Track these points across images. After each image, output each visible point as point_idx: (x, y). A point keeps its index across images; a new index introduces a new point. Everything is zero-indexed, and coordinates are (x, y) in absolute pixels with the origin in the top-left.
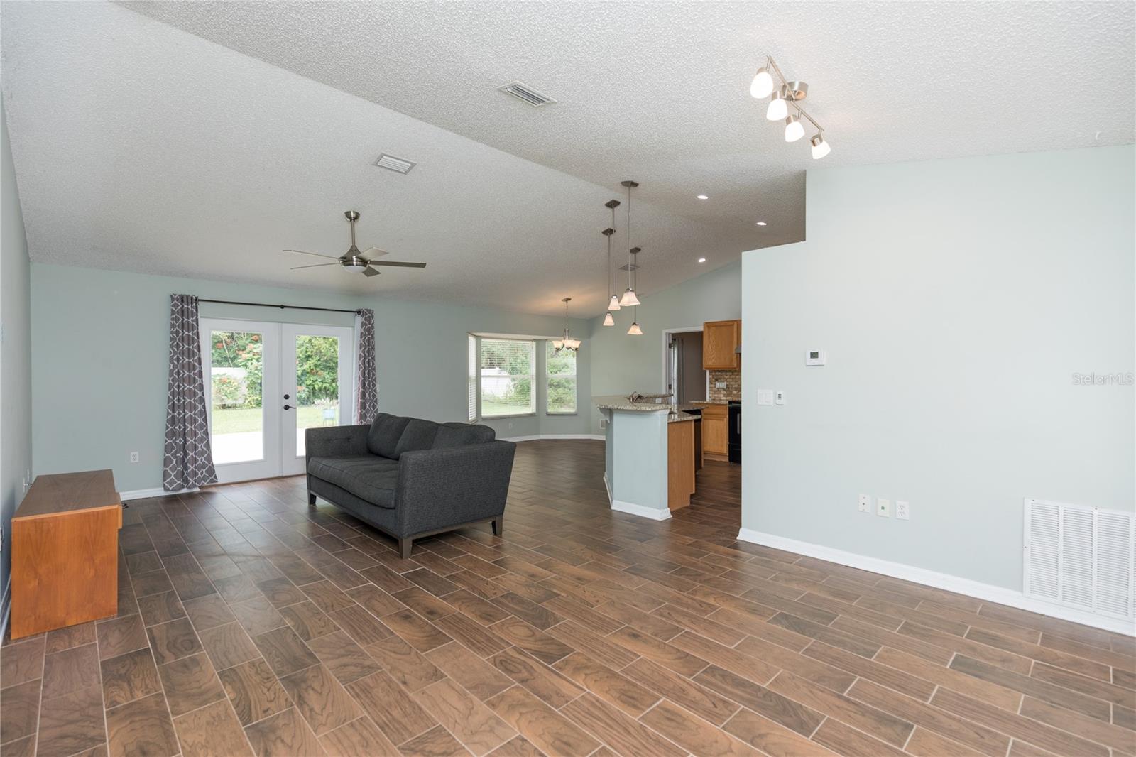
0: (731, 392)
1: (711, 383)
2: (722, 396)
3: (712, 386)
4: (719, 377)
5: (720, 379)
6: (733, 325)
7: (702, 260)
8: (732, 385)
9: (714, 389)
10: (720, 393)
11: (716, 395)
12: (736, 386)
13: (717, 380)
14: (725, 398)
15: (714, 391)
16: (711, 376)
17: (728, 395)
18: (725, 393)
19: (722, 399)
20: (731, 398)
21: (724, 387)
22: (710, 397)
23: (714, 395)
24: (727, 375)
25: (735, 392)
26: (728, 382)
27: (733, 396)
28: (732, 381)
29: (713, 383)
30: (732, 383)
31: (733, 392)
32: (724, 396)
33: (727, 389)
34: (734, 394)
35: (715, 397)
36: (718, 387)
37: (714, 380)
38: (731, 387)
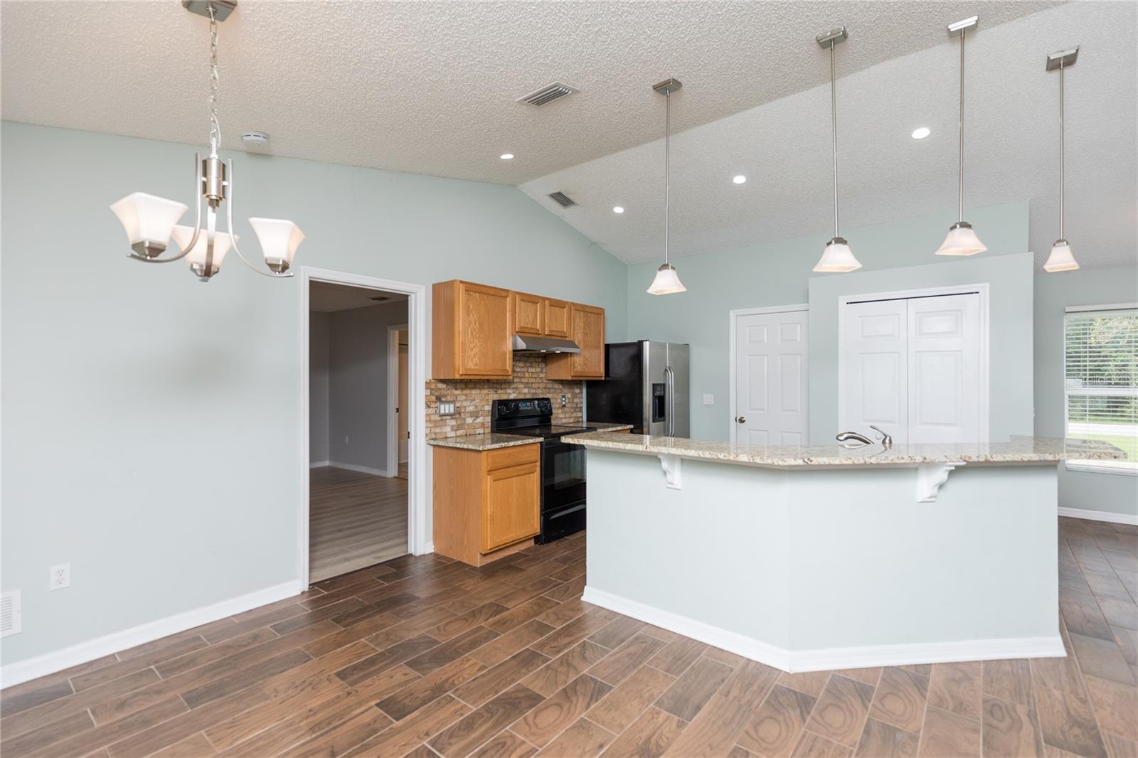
0: (465, 419)
1: (427, 405)
2: (448, 429)
3: (431, 411)
4: (443, 392)
5: (445, 396)
6: (506, 297)
8: (465, 407)
9: (433, 417)
10: (446, 425)
11: (438, 430)
12: (472, 408)
13: (439, 399)
14: (453, 434)
15: (435, 421)
16: (428, 392)
17: (458, 428)
18: (453, 422)
19: (449, 435)
20: (464, 431)
21: (452, 411)
22: (427, 435)
23: (433, 430)
24: (456, 389)
25: (469, 420)
26: (459, 401)
27: (466, 427)
28: (466, 400)
29: (433, 405)
30: (465, 404)
31: (467, 419)
32: (452, 430)
33: (457, 416)
34: (468, 424)
35: (435, 434)
36: (442, 412)
37: (433, 398)
38: (463, 410)
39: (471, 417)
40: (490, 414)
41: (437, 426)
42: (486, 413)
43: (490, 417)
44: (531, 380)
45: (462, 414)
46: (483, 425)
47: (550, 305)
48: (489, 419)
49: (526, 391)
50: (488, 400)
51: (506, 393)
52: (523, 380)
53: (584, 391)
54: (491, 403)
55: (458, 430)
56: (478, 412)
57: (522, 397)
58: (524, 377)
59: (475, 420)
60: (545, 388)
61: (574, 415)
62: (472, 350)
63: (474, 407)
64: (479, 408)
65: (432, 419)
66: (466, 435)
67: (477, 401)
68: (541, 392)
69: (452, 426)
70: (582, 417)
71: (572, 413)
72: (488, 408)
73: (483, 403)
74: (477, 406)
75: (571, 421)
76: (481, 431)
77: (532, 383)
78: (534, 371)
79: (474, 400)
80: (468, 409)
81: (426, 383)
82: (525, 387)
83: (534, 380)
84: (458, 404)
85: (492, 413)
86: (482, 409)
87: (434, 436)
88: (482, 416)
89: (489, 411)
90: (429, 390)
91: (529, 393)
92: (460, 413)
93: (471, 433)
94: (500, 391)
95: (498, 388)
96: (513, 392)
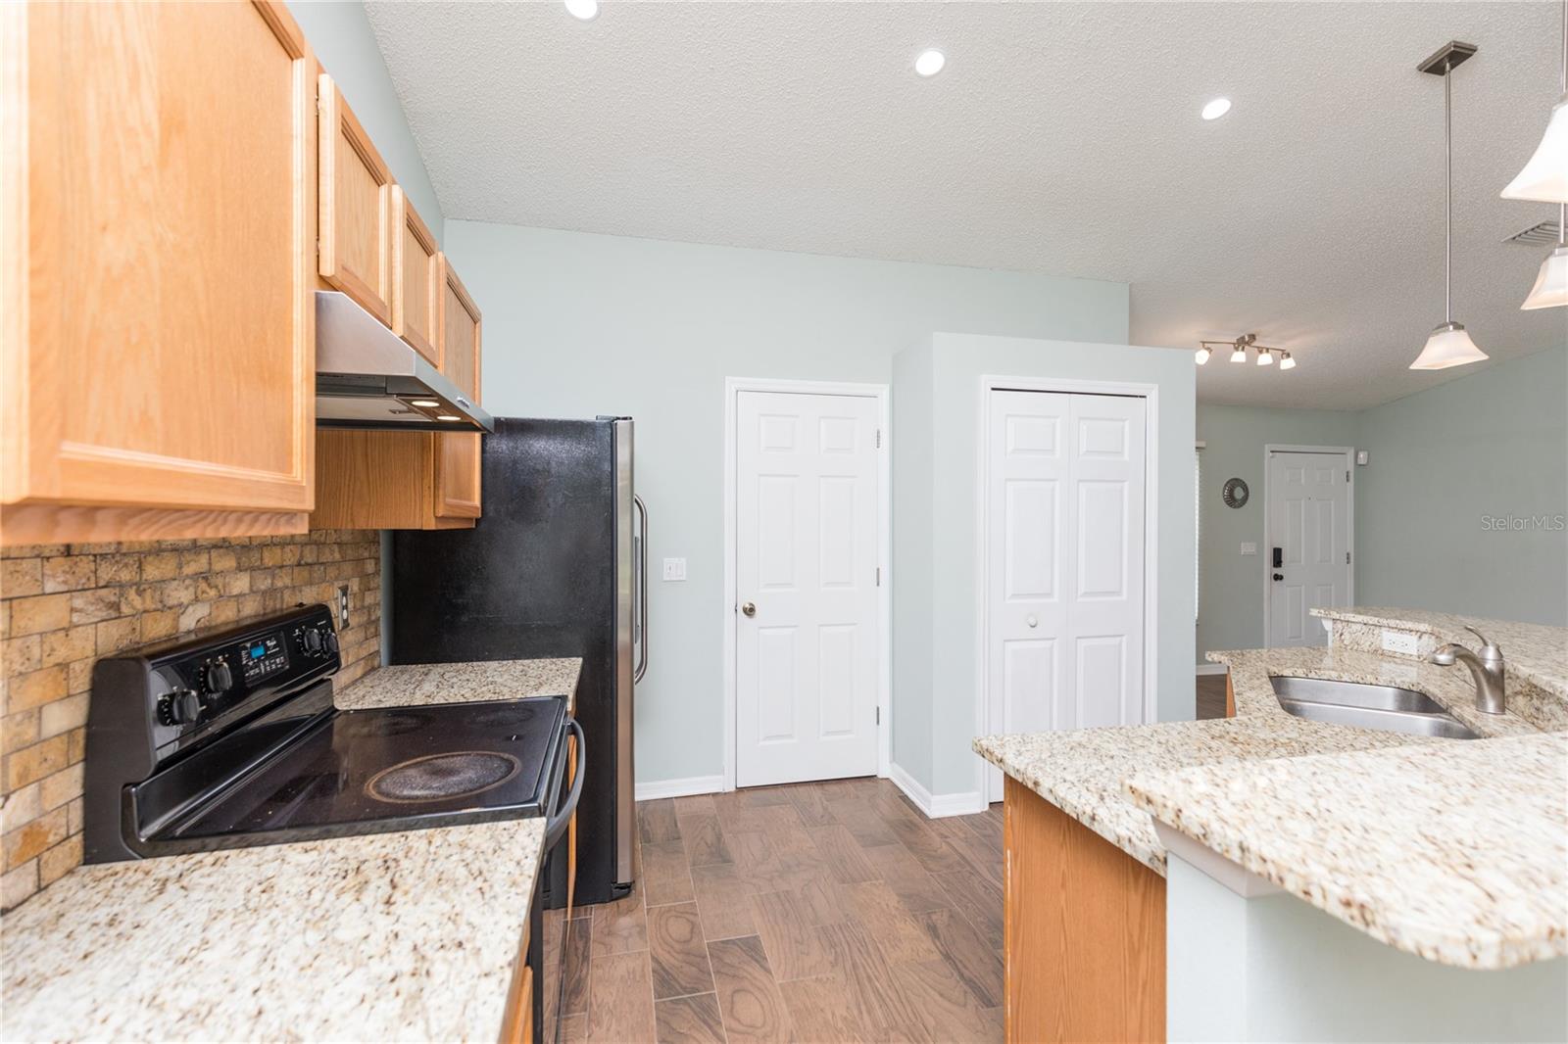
40: (78, 753)
42: (55, 755)
43: (77, 772)
48: (69, 784)
49: (242, 583)
50: (64, 666)
51: (164, 608)
53: (385, 563)
54: (81, 681)
57: (227, 615)
60: (299, 565)
61: (366, 648)
68: (287, 581)
70: (380, 651)
71: (362, 643)
72: (68, 714)
73: (26, 693)
75: (359, 673)
82: (240, 569)
85: (89, 737)
88: (24, 781)
89: (73, 735)
91: (255, 590)
94: (138, 602)
95: (121, 586)
96: (197, 600)
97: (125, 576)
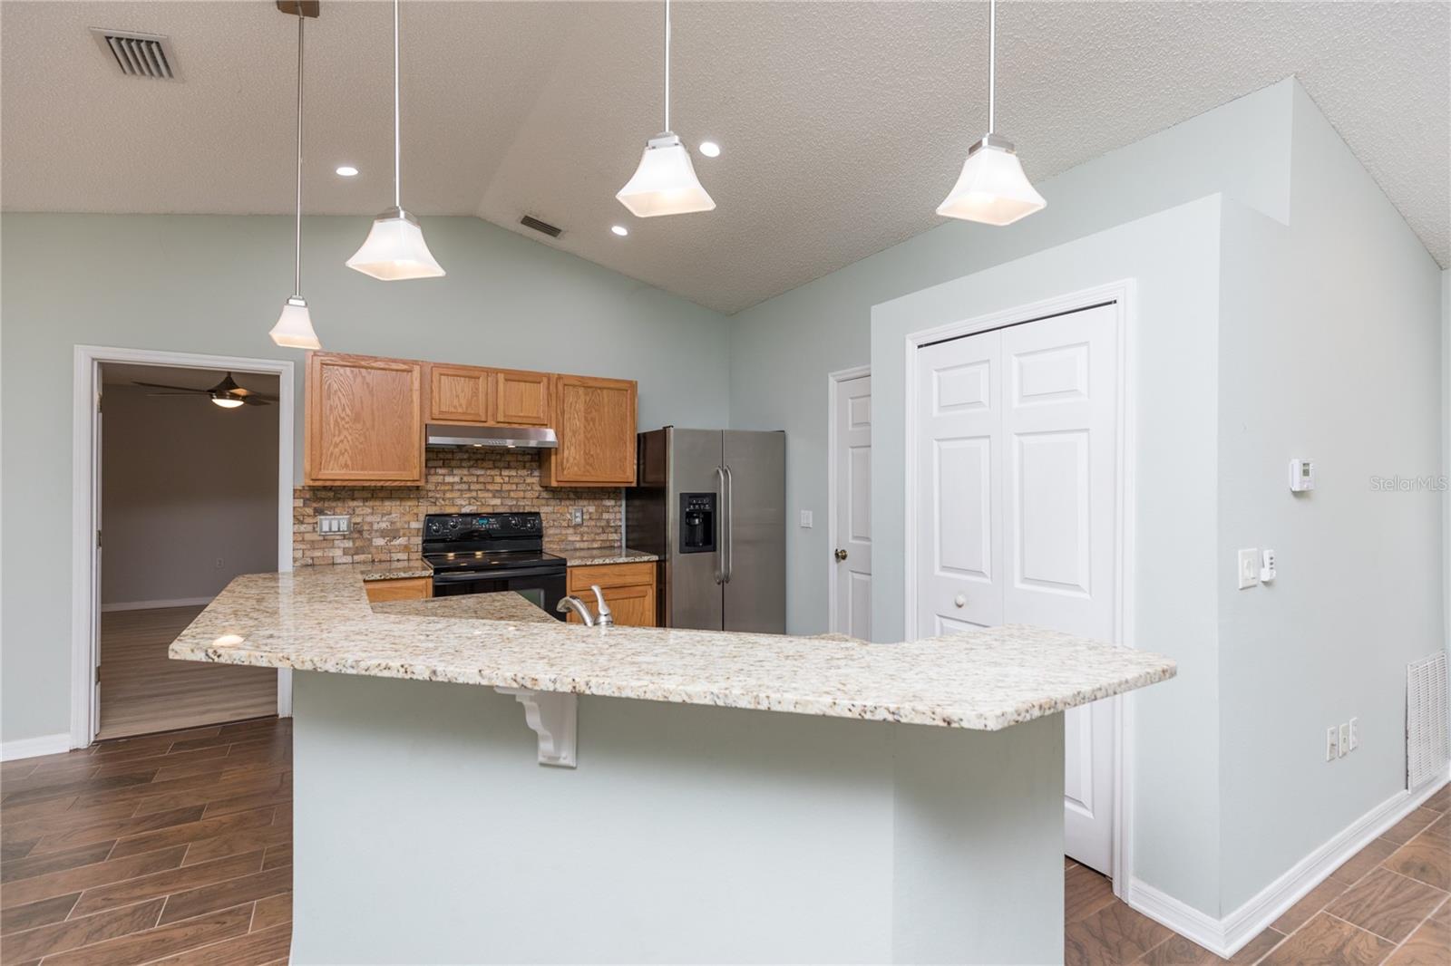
0: (370, 540)
1: (298, 520)
2: (338, 553)
3: (303, 528)
4: (328, 502)
5: (331, 507)
6: (409, 370)
7: (347, 171)
8: (371, 524)
9: (308, 537)
10: (333, 547)
11: (318, 554)
12: (383, 525)
13: (320, 512)
14: (348, 559)
15: (313, 541)
16: (300, 503)
17: (357, 551)
18: (349, 544)
19: (338, 560)
20: (370, 556)
21: (344, 527)
22: (295, 560)
23: (308, 553)
24: (353, 499)
25: (379, 542)
26: (358, 515)
27: (374, 551)
28: (372, 514)
29: (308, 520)
30: (369, 519)
31: (374, 540)
32: (344, 554)
33: (356, 536)
34: (377, 547)
35: (312, 558)
36: (326, 528)
37: (310, 511)
38: (365, 528)
39: (384, 538)
40: (420, 534)
41: (314, 549)
42: (415, 532)
43: (421, 538)
44: (506, 487)
45: (366, 535)
46: (406, 548)
47: (506, 380)
48: (418, 540)
49: (498, 502)
50: (417, 514)
51: (456, 505)
52: (490, 487)
53: (624, 503)
54: (422, 518)
55: (357, 554)
56: (398, 530)
57: (487, 511)
58: (493, 482)
59: (390, 541)
60: (538, 498)
61: (604, 537)
62: (336, 445)
63: (388, 524)
64: (398, 525)
65: (305, 539)
66: (373, 561)
67: (394, 515)
68: (528, 503)
69: (344, 549)
70: (621, 540)
71: (598, 534)
72: (417, 525)
73: (407, 518)
74: (392, 523)
75: (595, 545)
76: (403, 556)
77: (510, 491)
78: (515, 474)
79: (390, 514)
80: (376, 527)
81: (295, 491)
82: (494, 497)
83: (514, 487)
84: (358, 520)
85: (424, 532)
86: (406, 526)
87: (310, 561)
88: (404, 535)
89: (419, 529)
90: (302, 500)
91: (502, 504)
92: (360, 532)
93: (383, 559)
94: (443, 502)
95: (437, 498)
96: (470, 504)
97: (438, 496)
